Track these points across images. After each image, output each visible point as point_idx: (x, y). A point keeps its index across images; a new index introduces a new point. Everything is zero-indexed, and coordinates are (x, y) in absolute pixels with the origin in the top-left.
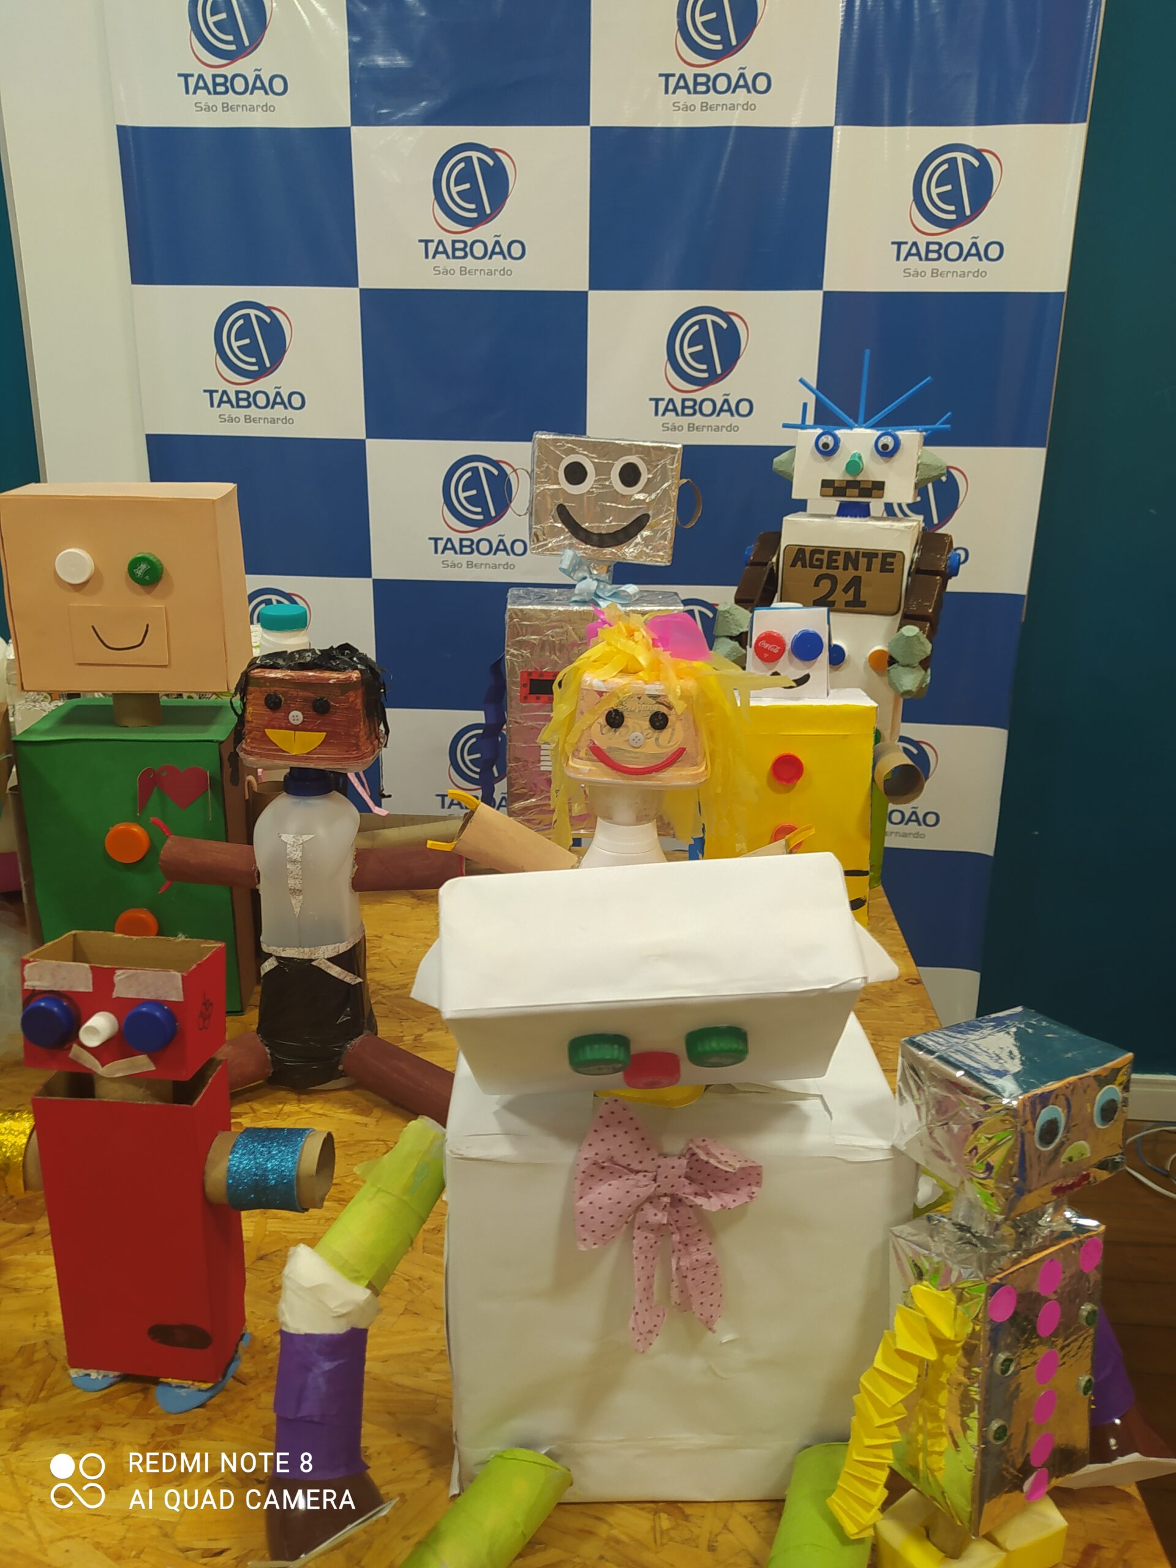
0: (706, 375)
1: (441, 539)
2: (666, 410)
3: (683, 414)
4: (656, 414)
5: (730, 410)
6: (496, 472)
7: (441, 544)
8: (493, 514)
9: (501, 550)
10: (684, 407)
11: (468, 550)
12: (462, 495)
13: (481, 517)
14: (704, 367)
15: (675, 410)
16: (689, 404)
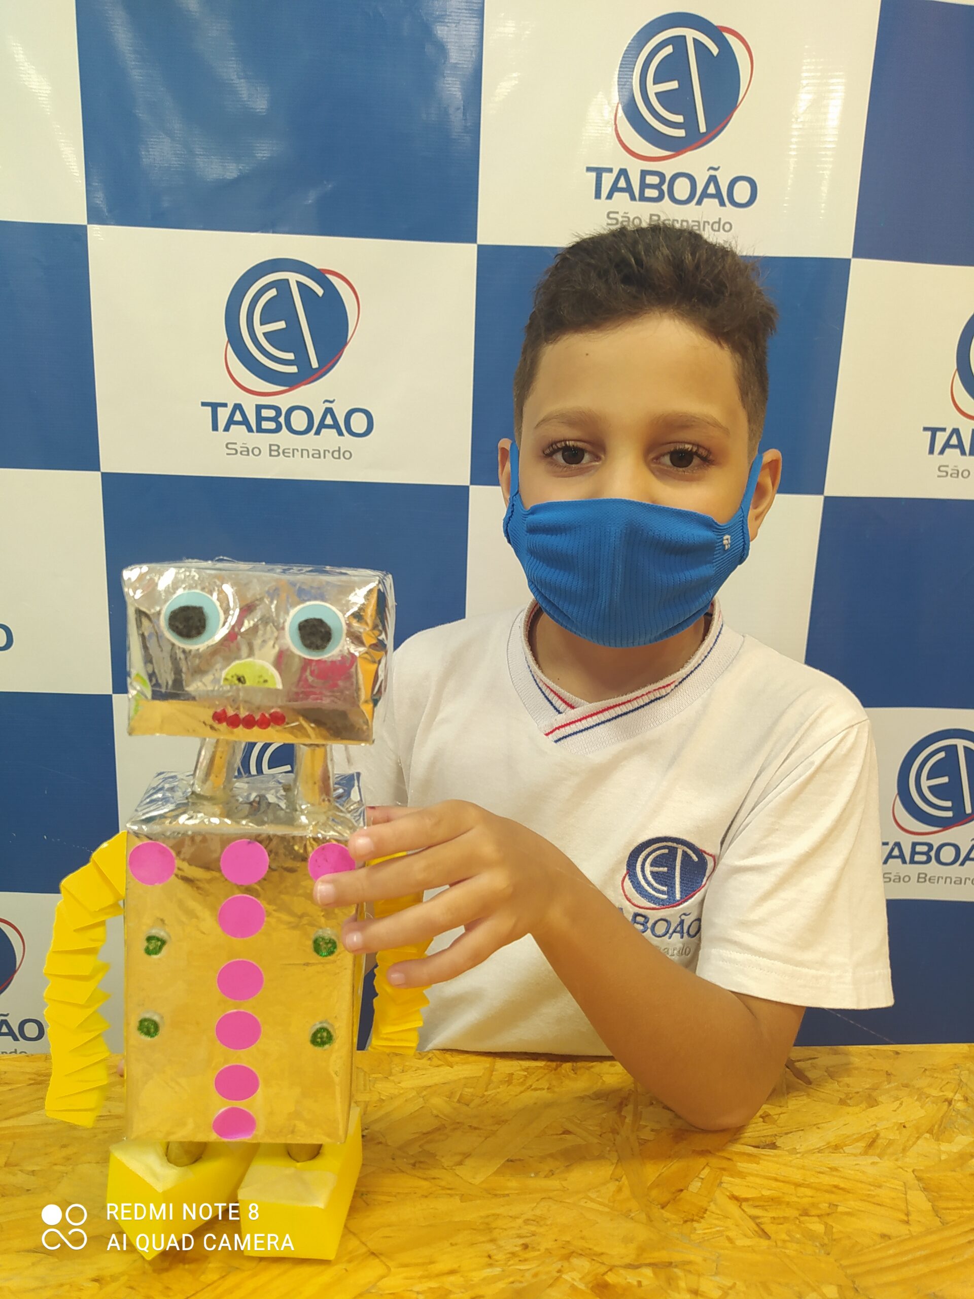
0: (681, 133)
1: (225, 405)
2: (615, 188)
3: (643, 198)
4: (598, 195)
5: (718, 195)
6: (320, 291)
7: (223, 415)
8: (315, 364)
9: (329, 427)
10: (644, 186)
11: (272, 425)
12: (260, 330)
13: (293, 369)
14: (680, 119)
15: (629, 189)
16: (652, 180)
